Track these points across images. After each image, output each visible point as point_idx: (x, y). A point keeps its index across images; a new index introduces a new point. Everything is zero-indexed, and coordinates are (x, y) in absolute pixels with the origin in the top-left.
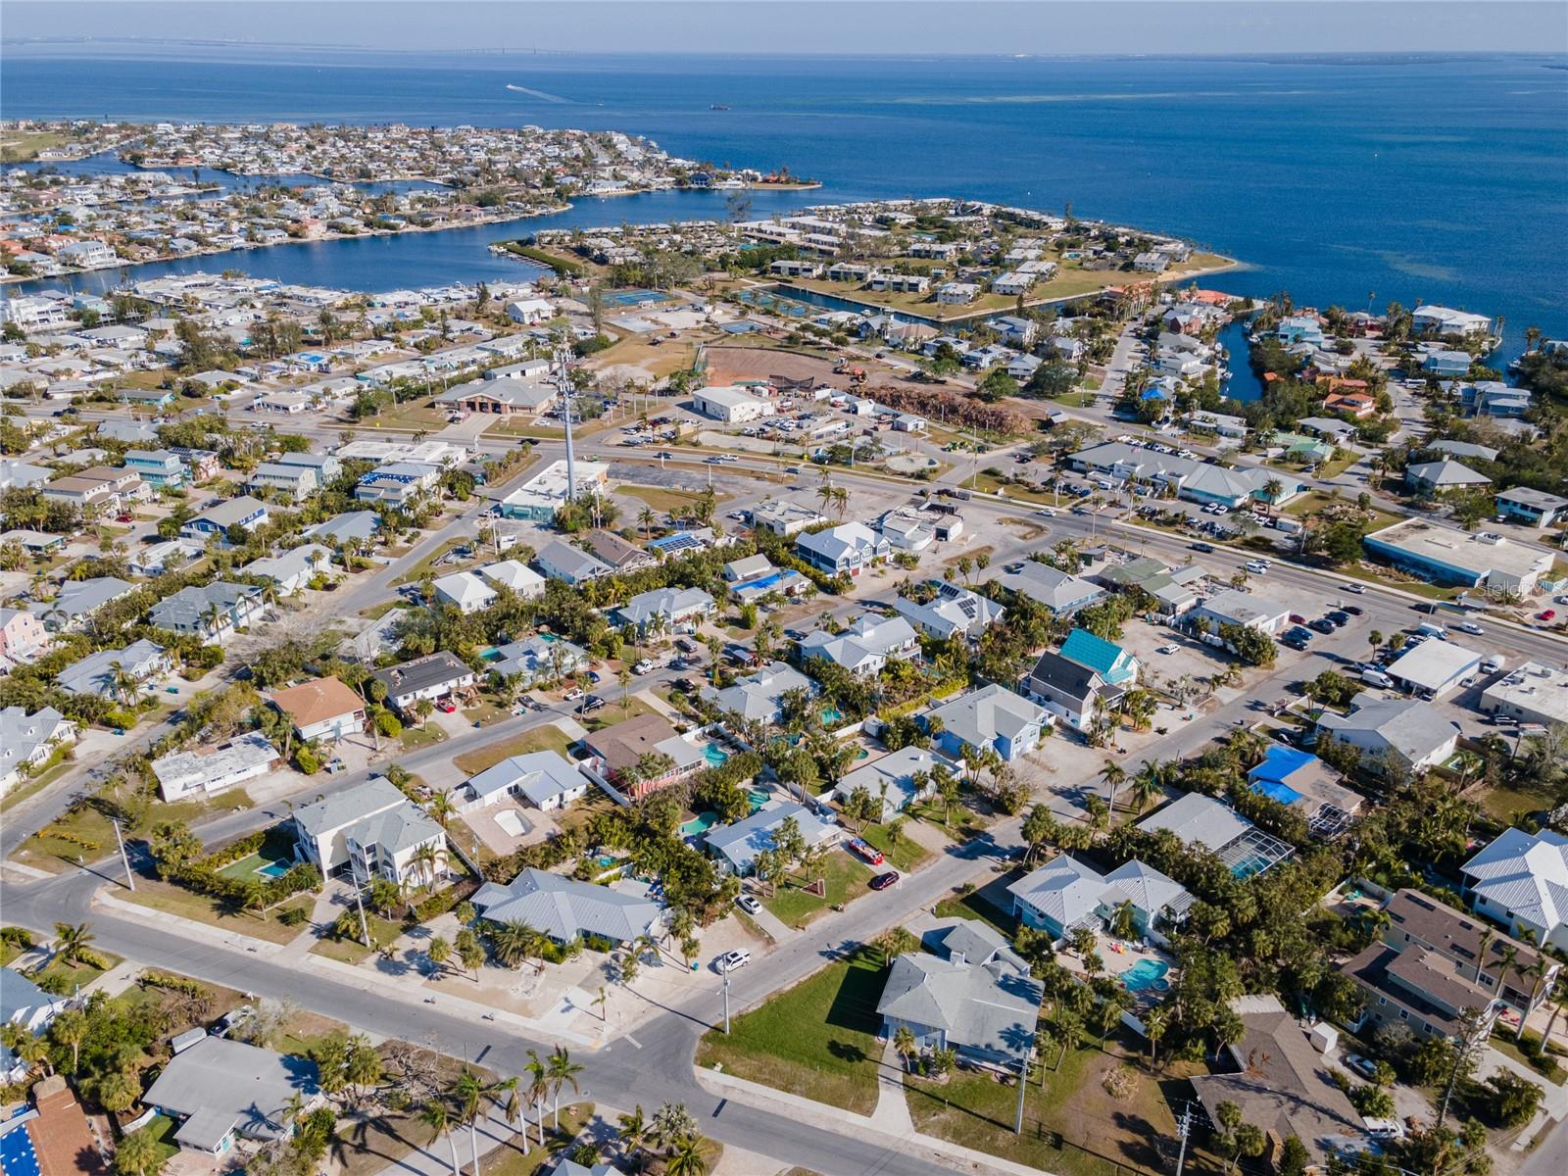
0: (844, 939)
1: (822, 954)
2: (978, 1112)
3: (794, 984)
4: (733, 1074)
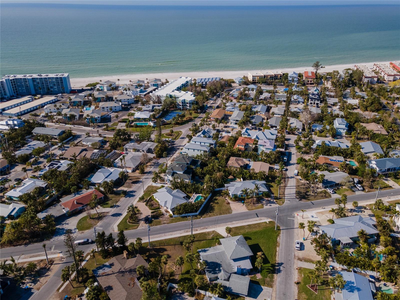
0: (282, 272)
1: (282, 264)
2: (204, 241)
3: (277, 250)
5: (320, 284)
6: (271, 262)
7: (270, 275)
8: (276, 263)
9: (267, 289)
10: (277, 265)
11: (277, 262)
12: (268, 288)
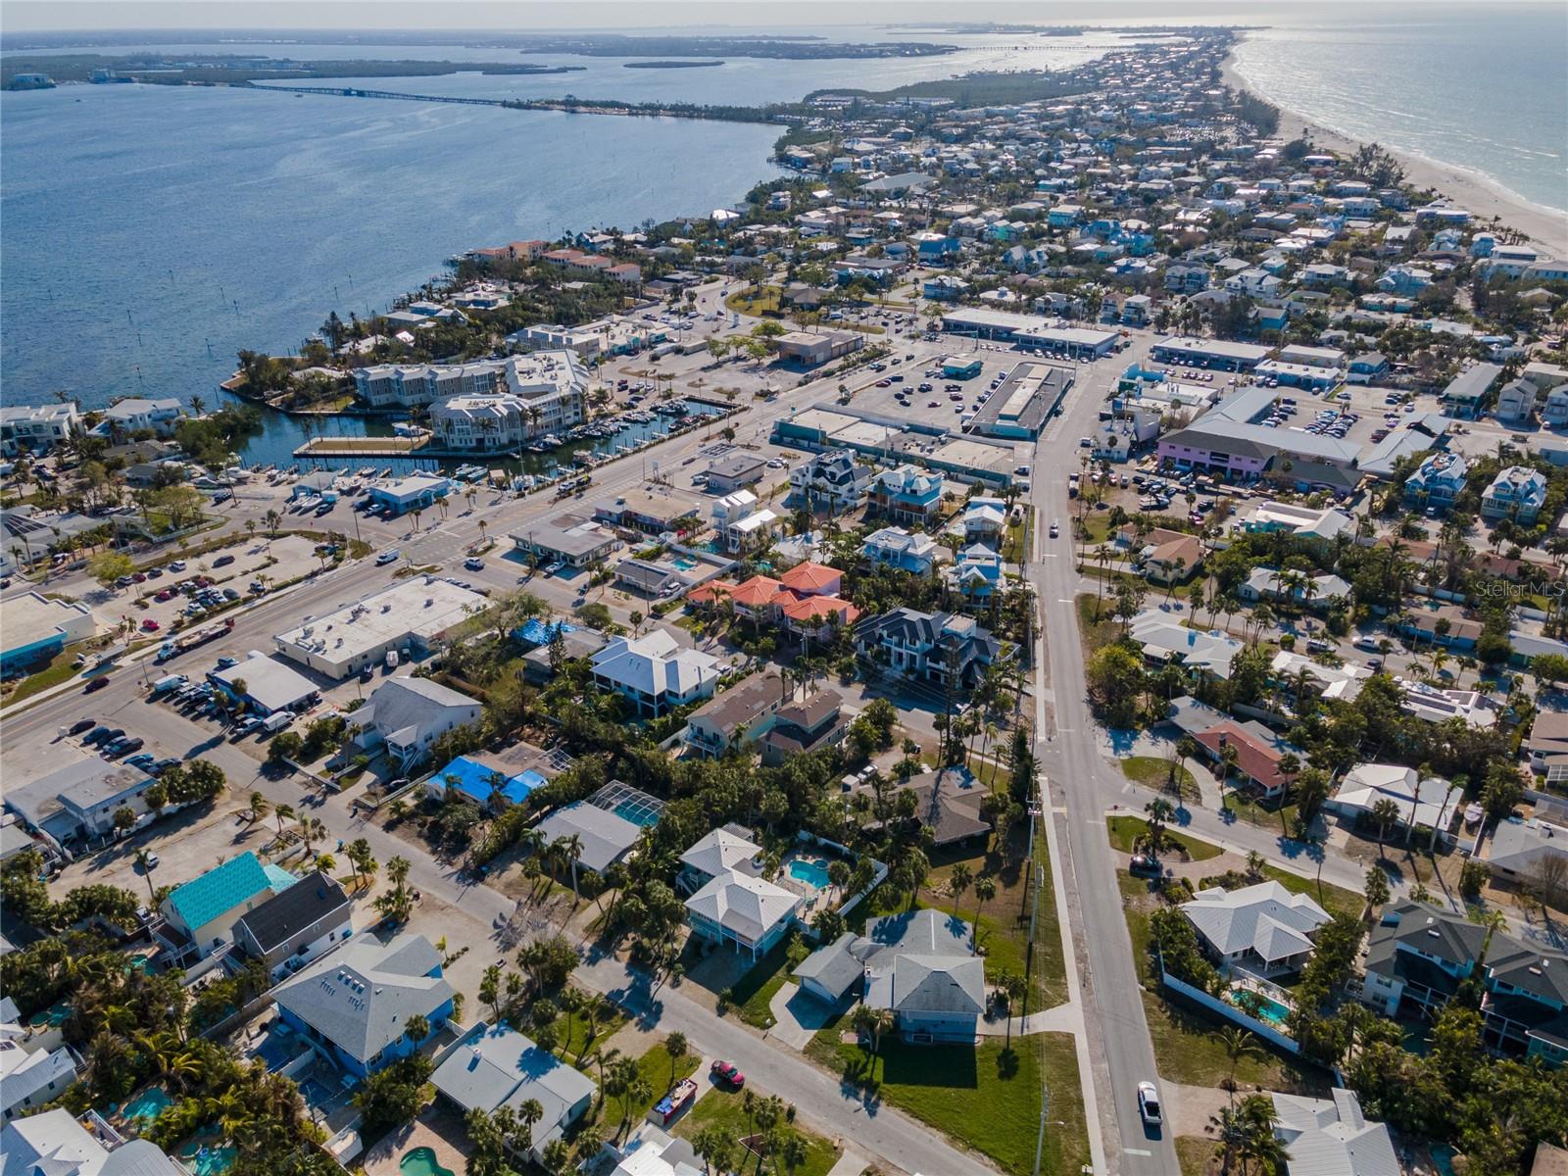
0: (842, 1099)
1: (872, 1113)
4: (1089, 1152)
5: (763, 1168)
6: (887, 1086)
7: (845, 1065)
8: (879, 1098)
9: (803, 1039)
10: (873, 1099)
11: (883, 1103)
12: (805, 1043)
